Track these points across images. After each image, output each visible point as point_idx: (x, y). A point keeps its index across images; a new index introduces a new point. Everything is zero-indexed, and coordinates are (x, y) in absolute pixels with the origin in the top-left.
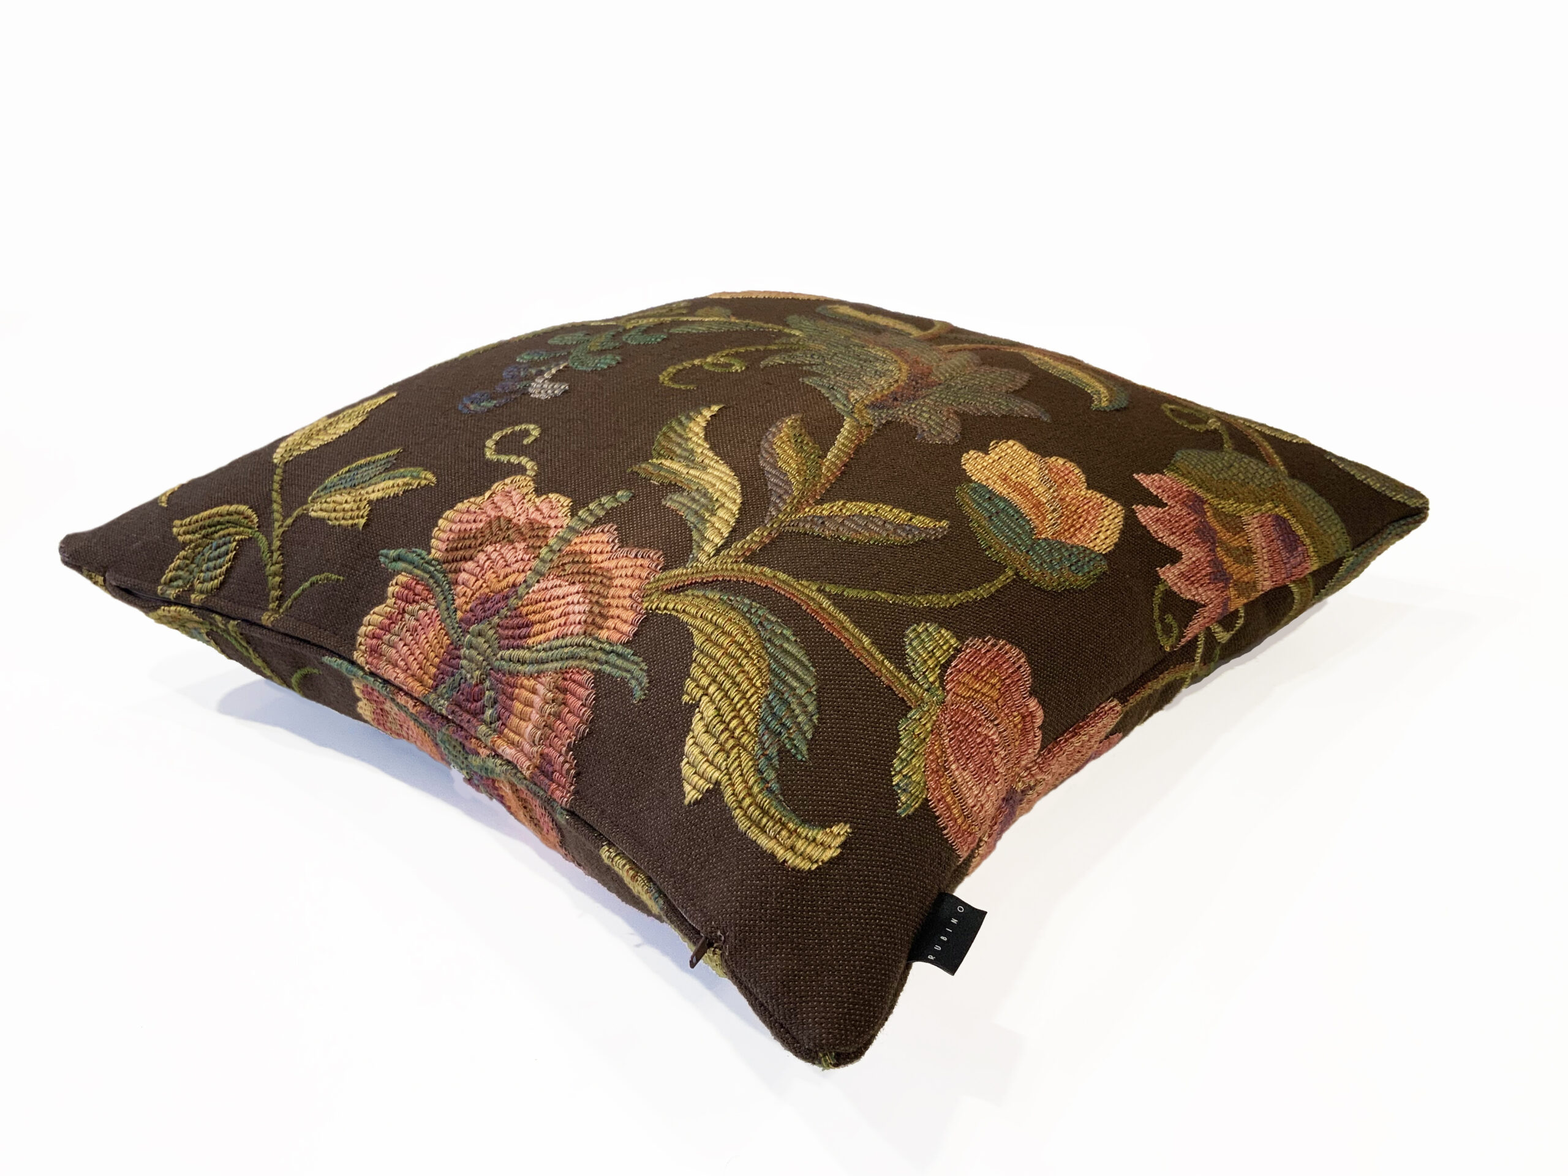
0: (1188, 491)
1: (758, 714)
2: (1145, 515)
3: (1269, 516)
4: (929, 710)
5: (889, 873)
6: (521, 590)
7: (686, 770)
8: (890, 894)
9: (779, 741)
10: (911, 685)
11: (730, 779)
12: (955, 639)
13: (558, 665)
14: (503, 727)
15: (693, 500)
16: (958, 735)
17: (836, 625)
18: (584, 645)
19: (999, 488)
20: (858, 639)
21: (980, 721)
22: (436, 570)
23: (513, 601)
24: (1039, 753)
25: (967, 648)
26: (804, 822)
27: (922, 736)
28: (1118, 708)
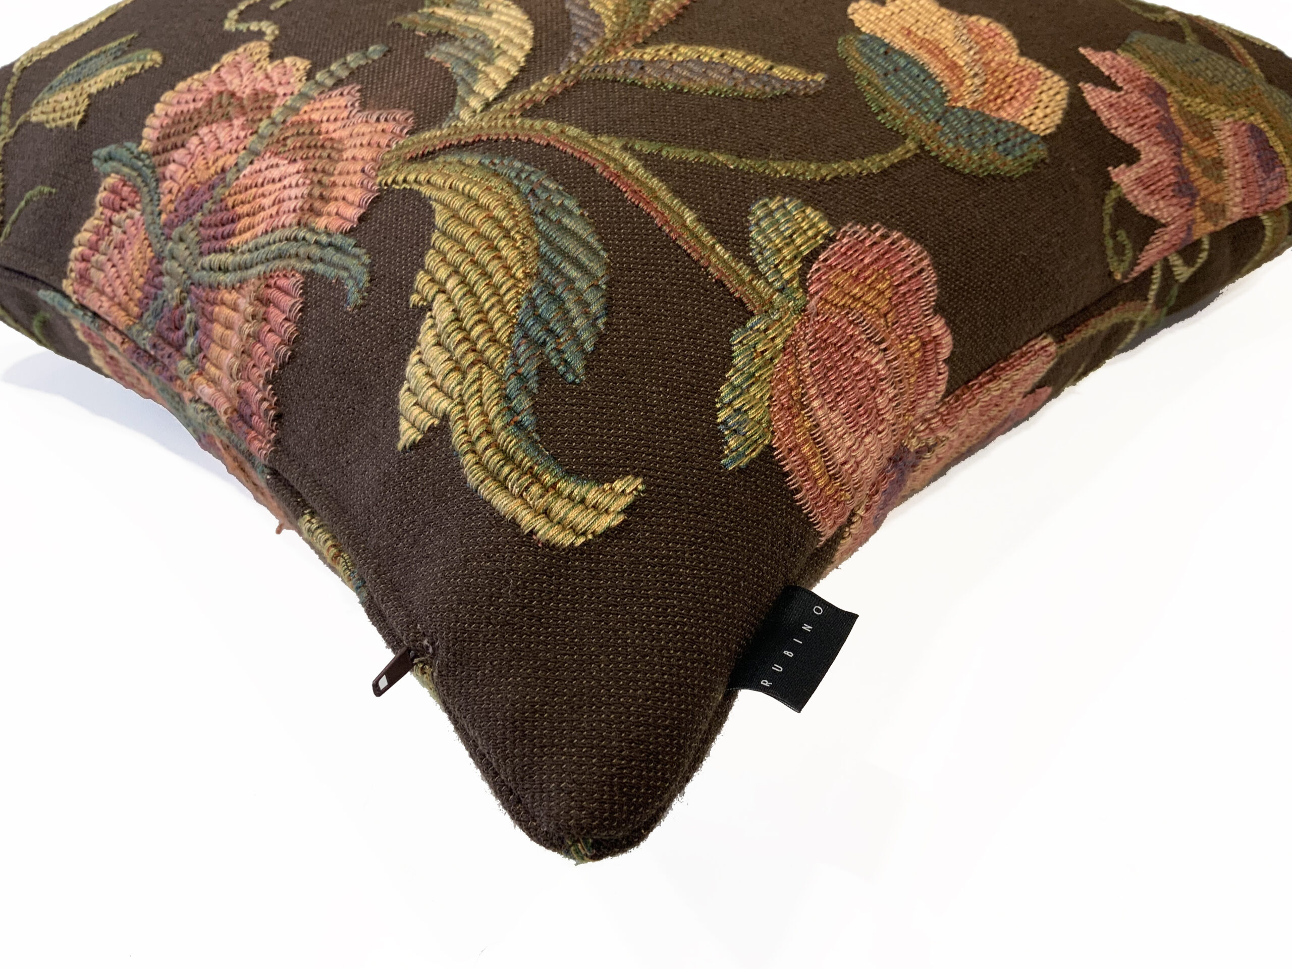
0: (1147, 78)
1: (514, 316)
2: (1095, 96)
3: (1244, 124)
4: (781, 318)
5: (701, 553)
6: (229, 176)
7: (405, 400)
8: (702, 585)
9: (541, 353)
10: (754, 282)
11: (463, 411)
12: (826, 223)
13: (261, 268)
14: (204, 360)
15: (467, 49)
16: (825, 360)
17: (645, 194)
18: (295, 239)
19: (899, 42)
20: (678, 214)
21: (859, 341)
22: (144, 165)
23: (219, 191)
24: (941, 400)
25: (843, 237)
26: (569, 473)
27: (768, 355)
28: (1052, 349)
